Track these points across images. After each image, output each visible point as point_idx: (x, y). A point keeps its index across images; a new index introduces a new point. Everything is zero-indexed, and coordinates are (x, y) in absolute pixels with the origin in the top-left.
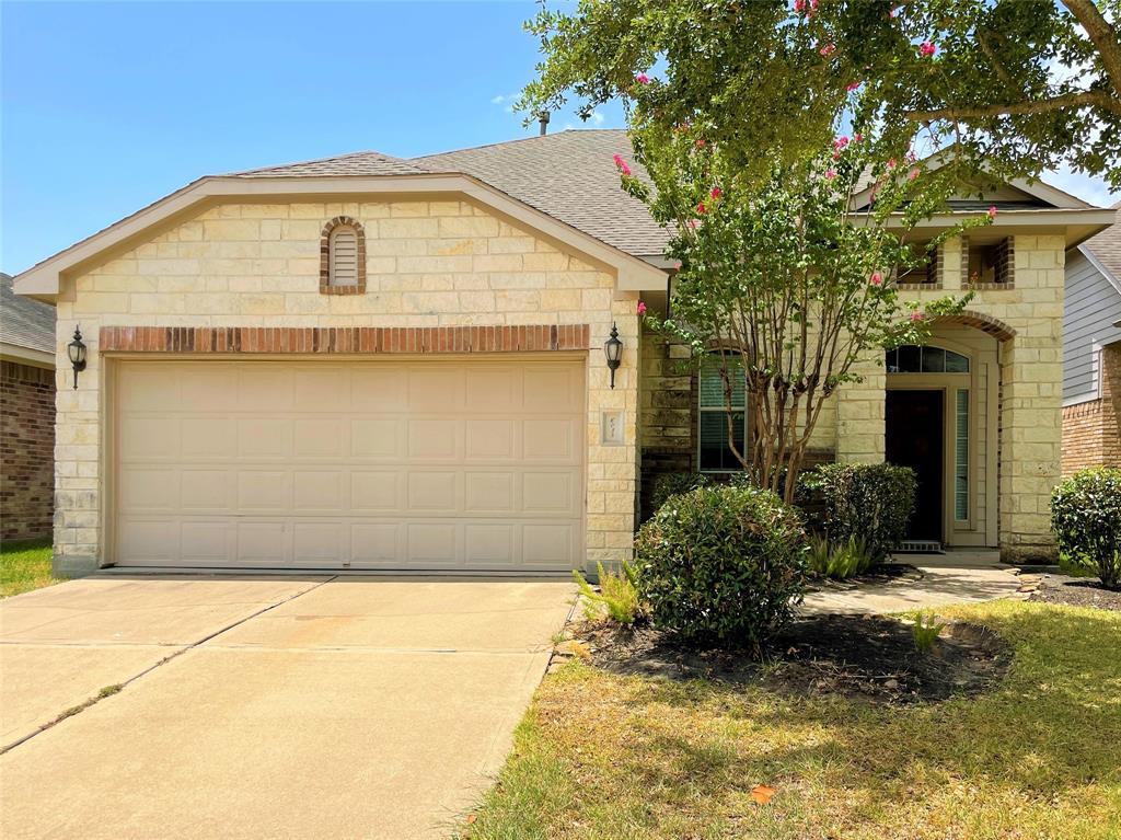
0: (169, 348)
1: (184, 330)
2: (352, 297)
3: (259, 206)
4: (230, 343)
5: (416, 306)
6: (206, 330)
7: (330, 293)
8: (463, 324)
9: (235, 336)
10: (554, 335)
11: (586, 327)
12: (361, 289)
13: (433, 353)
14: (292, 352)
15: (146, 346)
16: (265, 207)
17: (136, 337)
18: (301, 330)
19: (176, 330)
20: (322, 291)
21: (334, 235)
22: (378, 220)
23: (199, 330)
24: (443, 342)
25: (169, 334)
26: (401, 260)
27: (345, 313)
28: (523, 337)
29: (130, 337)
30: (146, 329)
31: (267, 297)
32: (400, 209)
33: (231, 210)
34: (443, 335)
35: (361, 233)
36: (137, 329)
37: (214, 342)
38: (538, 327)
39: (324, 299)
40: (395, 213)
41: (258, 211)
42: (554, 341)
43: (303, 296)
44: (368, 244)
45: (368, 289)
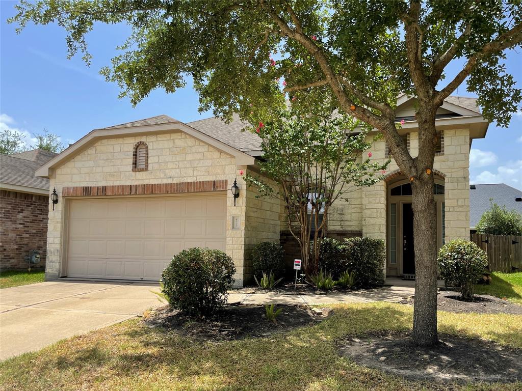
0: (83, 194)
1: (88, 187)
2: (143, 172)
3: (114, 139)
4: (103, 192)
5: (165, 175)
6: (95, 187)
7: (136, 171)
8: (182, 181)
9: (104, 189)
10: (214, 185)
11: (226, 181)
12: (146, 169)
13: (171, 193)
14: (123, 195)
15: (76, 194)
16: (115, 139)
17: (73, 190)
18: (126, 186)
19: (86, 187)
20: (133, 171)
21: (139, 148)
22: (152, 142)
23: (93, 187)
24: (174, 189)
25: (84, 189)
26: (160, 157)
27: (141, 179)
28: (203, 186)
29: (72, 191)
30: (77, 187)
31: (115, 174)
32: (160, 137)
33: (104, 141)
34: (174, 186)
35: (147, 147)
36: (74, 188)
37: (98, 191)
38: (208, 182)
39: (133, 174)
40: (159, 139)
41: (113, 141)
42: (214, 187)
43: (127, 173)
44: (149, 151)
45: (149, 169)
